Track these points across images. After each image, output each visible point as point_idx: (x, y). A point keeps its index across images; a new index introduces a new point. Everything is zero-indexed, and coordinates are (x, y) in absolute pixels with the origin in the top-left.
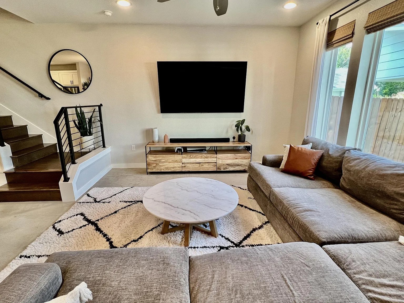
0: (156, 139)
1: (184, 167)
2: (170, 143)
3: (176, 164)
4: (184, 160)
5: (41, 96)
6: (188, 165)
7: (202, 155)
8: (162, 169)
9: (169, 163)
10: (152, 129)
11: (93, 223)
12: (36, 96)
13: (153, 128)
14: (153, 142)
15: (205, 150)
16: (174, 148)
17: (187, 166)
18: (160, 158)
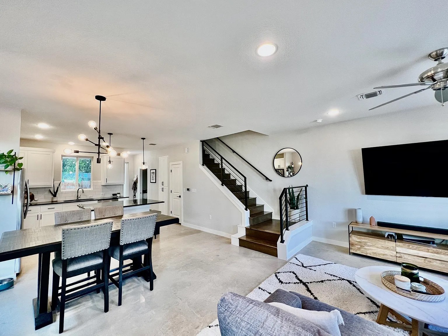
0: (360, 220)
1: (399, 257)
2: (377, 226)
3: (388, 251)
4: (399, 249)
5: (267, 179)
6: (406, 256)
7: (429, 248)
8: (368, 253)
9: (377, 248)
10: (356, 210)
11: (304, 284)
12: (264, 179)
13: (356, 208)
14: (356, 222)
15: (434, 243)
16: (383, 233)
17: (403, 258)
18: (367, 241)
